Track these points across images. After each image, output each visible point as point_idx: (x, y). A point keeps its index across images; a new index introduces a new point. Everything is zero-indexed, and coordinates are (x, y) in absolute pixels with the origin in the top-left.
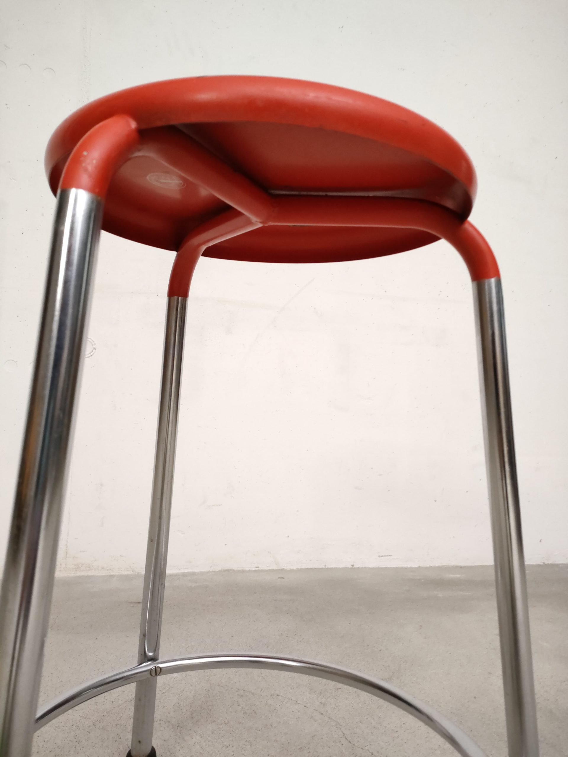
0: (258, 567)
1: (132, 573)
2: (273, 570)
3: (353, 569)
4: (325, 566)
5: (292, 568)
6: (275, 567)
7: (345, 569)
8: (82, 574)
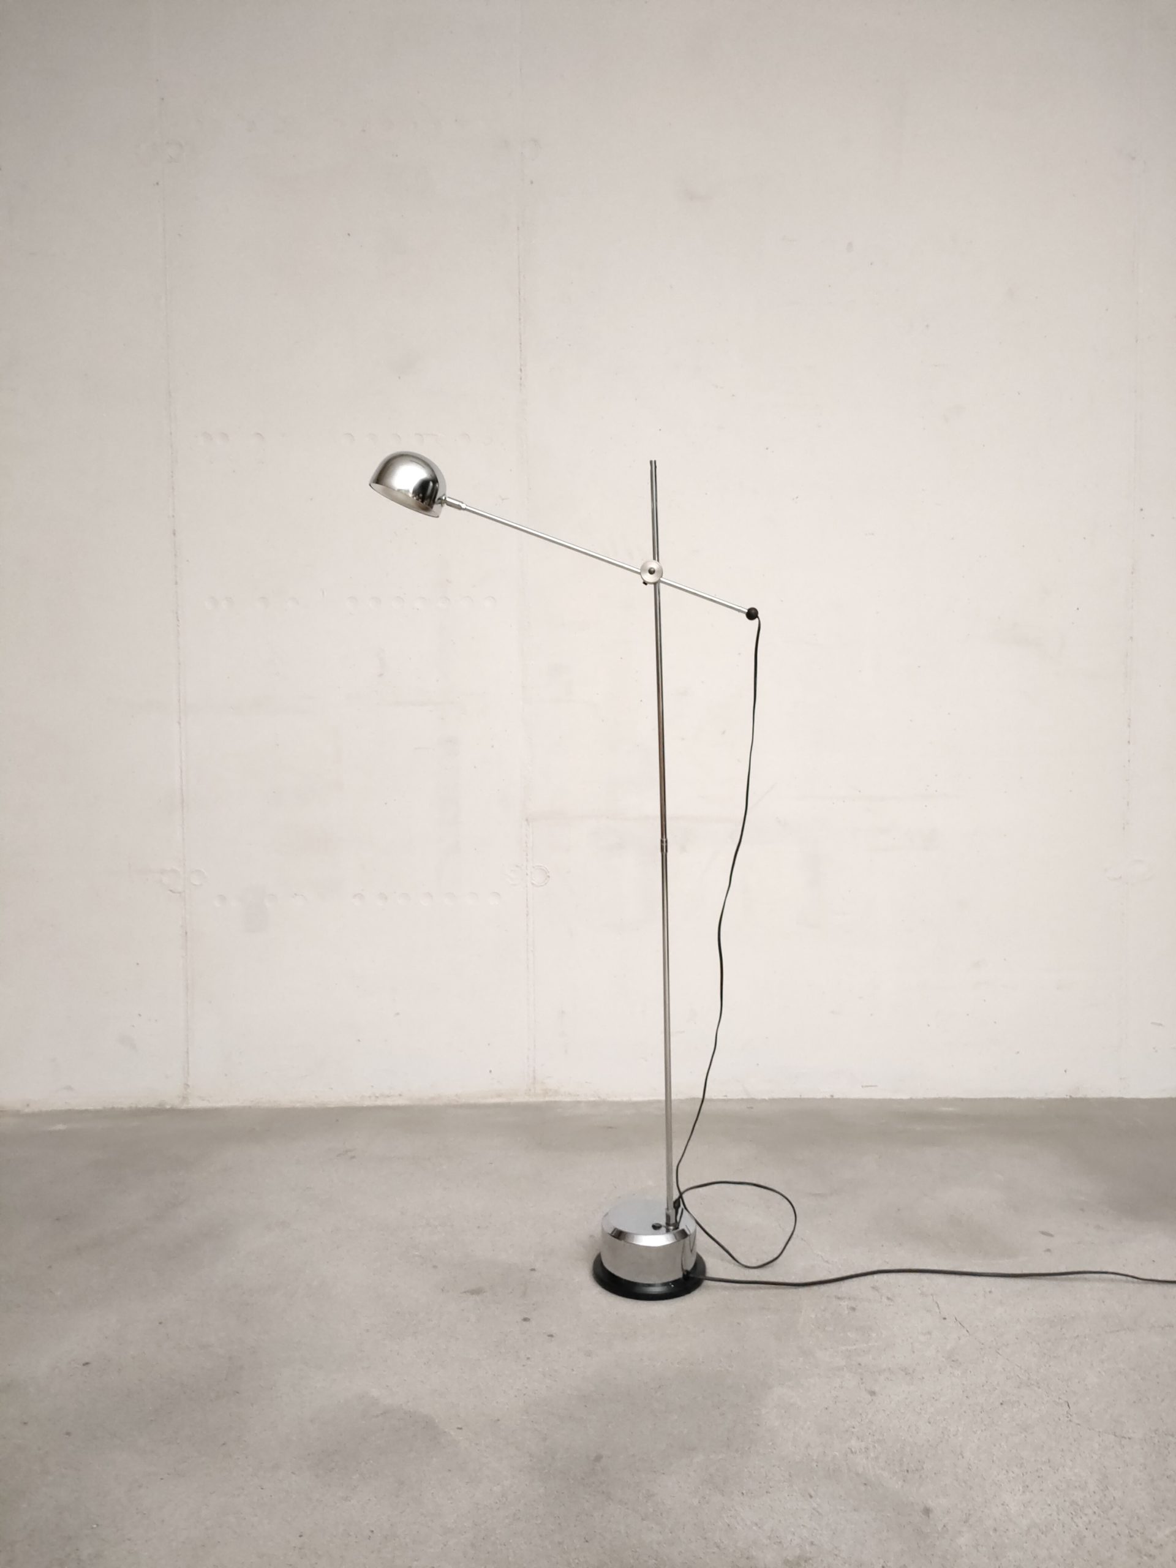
0: (726, 1096)
1: (597, 1099)
2: (742, 1099)
3: (832, 1099)
4: (801, 1096)
5: (763, 1097)
6: (745, 1097)
7: (824, 1100)
8: (552, 1099)
